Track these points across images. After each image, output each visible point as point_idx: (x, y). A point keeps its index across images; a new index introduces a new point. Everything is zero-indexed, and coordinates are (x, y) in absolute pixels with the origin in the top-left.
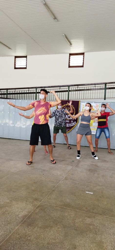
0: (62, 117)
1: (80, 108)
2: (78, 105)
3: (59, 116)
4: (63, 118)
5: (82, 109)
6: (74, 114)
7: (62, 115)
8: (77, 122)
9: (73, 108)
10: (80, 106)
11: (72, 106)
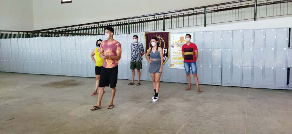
0: (136, 52)
1: (170, 40)
2: (168, 37)
3: (134, 50)
4: (138, 53)
5: (173, 41)
6: (164, 48)
7: (137, 49)
8: (168, 56)
9: (163, 40)
10: (170, 38)
11: (161, 38)
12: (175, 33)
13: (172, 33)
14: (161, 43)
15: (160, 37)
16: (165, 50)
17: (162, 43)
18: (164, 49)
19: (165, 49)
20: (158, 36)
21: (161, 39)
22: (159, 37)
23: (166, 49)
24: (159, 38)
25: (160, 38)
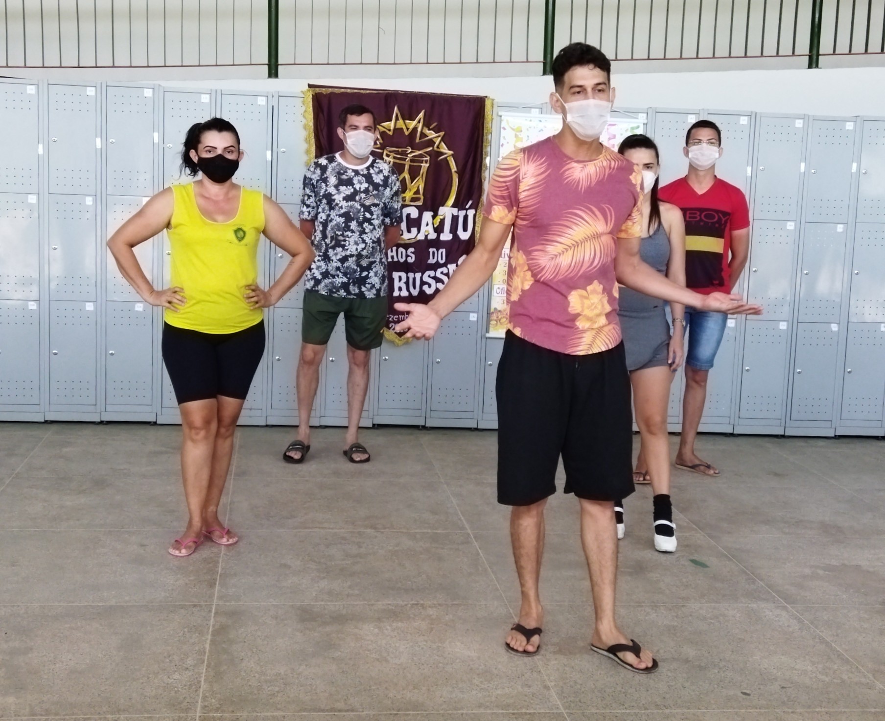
2: (482, 128)
6: (451, 201)
9: (444, 148)
11: (431, 134)
12: (528, 108)
13: (510, 107)
14: (425, 166)
15: (427, 124)
16: (455, 219)
17: (438, 168)
18: (447, 211)
19: (455, 211)
20: (412, 119)
21: (431, 143)
22: (412, 124)
23: (471, 213)
24: (415, 129)
25: (423, 135)
